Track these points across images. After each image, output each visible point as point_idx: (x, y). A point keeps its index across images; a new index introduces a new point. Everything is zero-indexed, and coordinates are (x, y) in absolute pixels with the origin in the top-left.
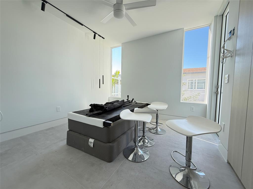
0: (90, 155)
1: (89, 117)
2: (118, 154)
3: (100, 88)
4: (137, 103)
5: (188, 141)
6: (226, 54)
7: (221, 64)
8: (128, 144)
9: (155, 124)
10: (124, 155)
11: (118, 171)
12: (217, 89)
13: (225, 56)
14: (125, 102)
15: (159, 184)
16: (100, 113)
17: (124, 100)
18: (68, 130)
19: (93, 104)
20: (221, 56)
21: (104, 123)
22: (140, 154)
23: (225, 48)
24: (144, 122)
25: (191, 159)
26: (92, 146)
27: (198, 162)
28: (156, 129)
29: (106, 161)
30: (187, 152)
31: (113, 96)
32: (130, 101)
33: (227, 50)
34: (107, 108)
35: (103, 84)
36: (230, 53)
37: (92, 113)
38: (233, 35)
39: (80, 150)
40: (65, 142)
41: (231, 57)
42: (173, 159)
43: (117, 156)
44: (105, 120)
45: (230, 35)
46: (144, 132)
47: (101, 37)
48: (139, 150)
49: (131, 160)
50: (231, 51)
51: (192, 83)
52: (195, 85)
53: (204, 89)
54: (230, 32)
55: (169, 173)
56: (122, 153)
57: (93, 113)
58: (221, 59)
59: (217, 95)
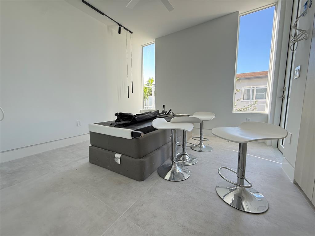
0: (117, 174)
1: (114, 127)
2: (151, 172)
3: (128, 97)
4: (175, 115)
5: (241, 152)
6: (299, 37)
7: (291, 52)
8: (163, 162)
9: (199, 139)
10: (158, 173)
11: (150, 190)
12: (283, 92)
13: (296, 39)
14: (160, 113)
15: (202, 204)
16: (128, 123)
17: (158, 111)
18: (91, 145)
19: (119, 112)
20: (291, 40)
21: (132, 133)
22: (178, 172)
23: (298, 27)
24: (183, 131)
25: (244, 176)
26: (119, 162)
27: (254, 182)
28: (199, 146)
29: (136, 180)
30: (239, 168)
31: (147, 108)
32: (166, 112)
33: (299, 30)
34: (137, 117)
35: (132, 92)
36: (304, 33)
37: (117, 123)
38: (310, 7)
39: (105, 168)
40: (87, 159)
41: (306, 40)
42: (221, 176)
43: (150, 175)
44: (134, 130)
45: (305, 8)
46: (184, 148)
47: (128, 31)
48: (177, 167)
49: (168, 179)
50: (306, 31)
51: (249, 91)
52: (253, 95)
53: (265, 99)
54: (306, 4)
55: (216, 193)
56: (156, 171)
57: (119, 123)
58: (291, 44)
59: (283, 100)
